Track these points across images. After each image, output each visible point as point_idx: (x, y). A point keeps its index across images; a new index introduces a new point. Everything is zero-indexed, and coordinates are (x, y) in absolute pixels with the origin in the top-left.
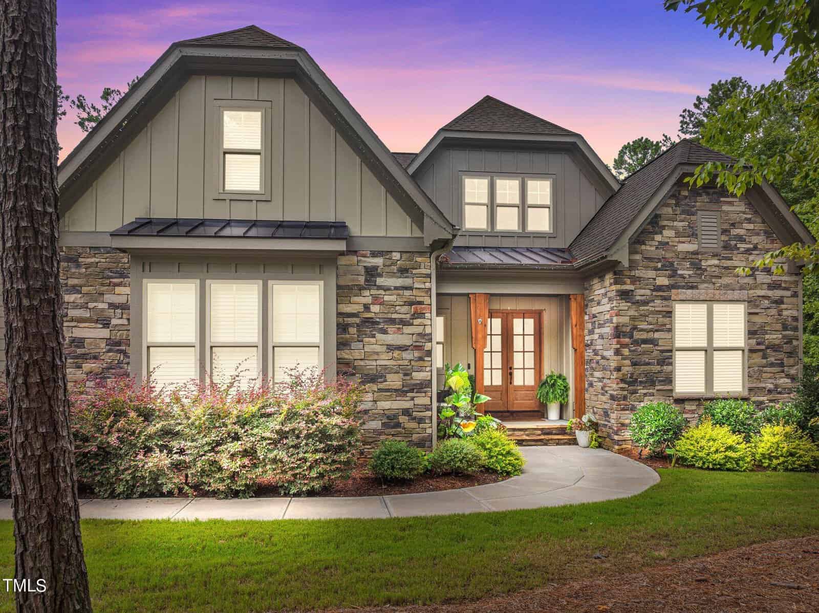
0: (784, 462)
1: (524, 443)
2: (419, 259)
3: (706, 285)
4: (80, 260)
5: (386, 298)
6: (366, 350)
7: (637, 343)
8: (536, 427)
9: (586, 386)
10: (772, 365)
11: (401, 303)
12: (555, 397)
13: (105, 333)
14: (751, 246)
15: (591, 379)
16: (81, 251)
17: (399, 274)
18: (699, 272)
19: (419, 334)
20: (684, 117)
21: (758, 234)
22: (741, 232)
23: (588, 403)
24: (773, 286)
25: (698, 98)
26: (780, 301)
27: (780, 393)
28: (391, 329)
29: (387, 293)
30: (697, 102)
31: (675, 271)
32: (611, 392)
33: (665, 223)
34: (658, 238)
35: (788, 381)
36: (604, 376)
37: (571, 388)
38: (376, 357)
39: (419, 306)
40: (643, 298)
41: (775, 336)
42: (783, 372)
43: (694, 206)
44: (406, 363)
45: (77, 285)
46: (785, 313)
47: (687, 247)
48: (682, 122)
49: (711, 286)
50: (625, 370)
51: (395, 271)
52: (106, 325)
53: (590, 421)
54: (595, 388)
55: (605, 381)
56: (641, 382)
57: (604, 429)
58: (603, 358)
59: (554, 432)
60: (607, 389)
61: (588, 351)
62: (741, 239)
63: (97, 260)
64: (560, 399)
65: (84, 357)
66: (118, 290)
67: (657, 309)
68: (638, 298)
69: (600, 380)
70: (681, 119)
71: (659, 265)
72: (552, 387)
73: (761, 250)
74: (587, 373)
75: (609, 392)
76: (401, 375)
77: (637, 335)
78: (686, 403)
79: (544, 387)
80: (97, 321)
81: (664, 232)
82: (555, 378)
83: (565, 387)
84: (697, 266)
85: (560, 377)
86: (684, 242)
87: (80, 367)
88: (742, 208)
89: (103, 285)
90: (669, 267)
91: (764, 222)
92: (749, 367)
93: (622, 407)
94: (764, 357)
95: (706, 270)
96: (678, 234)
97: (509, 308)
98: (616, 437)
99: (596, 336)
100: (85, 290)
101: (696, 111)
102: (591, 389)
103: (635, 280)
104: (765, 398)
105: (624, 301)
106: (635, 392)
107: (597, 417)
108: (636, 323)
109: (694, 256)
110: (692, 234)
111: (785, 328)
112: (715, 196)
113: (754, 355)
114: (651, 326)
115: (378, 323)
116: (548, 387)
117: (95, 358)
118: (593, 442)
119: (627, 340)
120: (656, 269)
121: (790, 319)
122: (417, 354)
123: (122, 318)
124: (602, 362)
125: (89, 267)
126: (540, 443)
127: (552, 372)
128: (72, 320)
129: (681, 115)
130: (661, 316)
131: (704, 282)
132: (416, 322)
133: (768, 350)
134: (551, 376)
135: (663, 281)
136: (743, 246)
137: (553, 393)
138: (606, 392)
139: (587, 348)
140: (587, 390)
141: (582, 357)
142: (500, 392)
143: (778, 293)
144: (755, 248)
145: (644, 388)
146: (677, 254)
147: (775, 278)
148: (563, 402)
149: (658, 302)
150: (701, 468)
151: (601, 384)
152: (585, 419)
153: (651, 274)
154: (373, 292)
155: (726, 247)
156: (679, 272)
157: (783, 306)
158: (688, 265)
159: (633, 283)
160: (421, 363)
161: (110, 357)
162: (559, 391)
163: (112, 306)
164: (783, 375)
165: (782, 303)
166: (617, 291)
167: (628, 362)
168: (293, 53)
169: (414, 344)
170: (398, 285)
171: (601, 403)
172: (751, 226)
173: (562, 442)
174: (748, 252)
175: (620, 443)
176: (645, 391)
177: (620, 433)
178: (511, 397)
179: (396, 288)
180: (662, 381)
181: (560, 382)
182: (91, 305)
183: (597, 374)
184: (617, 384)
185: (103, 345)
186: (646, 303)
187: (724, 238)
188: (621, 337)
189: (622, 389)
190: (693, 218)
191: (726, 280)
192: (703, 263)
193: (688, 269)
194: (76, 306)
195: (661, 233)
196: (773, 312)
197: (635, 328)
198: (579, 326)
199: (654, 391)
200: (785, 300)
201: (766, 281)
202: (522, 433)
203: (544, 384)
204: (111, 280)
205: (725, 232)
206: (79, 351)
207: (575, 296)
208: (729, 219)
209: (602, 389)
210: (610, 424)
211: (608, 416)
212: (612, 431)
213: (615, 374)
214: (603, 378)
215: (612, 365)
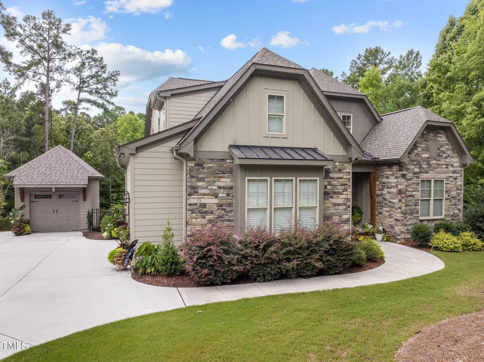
0: (472, 248)
2: (346, 165)
3: (431, 172)
4: (204, 165)
5: (333, 182)
6: (325, 206)
7: (407, 197)
9: (377, 213)
10: (453, 205)
11: (339, 185)
13: (216, 201)
14: (447, 155)
15: (380, 211)
16: (204, 161)
17: (338, 172)
18: (429, 166)
19: (346, 198)
20: (352, 64)
21: (449, 150)
22: (444, 149)
23: (378, 221)
24: (454, 172)
25: (359, 55)
26: (456, 179)
27: (455, 216)
28: (335, 196)
29: (334, 180)
30: (359, 57)
31: (421, 166)
33: (419, 145)
34: (416, 151)
35: (458, 211)
38: (329, 209)
39: (346, 186)
40: (410, 177)
41: (454, 193)
42: (456, 208)
43: (428, 138)
44: (340, 211)
45: (203, 178)
46: (458, 183)
47: (425, 155)
48: (351, 66)
49: (433, 172)
50: (403, 208)
51: (337, 171)
52: (216, 197)
54: (383, 215)
55: (391, 212)
56: (408, 213)
57: (390, 233)
58: (390, 202)
60: (392, 216)
62: (444, 152)
63: (213, 165)
65: (206, 212)
66: (222, 180)
67: (415, 182)
68: (408, 177)
69: (388, 211)
70: (351, 64)
71: (416, 163)
73: (450, 157)
74: (378, 208)
75: (394, 217)
76: (338, 216)
77: (408, 193)
78: (424, 221)
80: (212, 195)
81: (418, 149)
84: (429, 164)
86: (424, 153)
87: (204, 218)
88: (445, 139)
89: (215, 177)
90: (419, 164)
91: (452, 145)
92: (445, 206)
94: (450, 202)
95: (431, 165)
96: (423, 150)
98: (398, 237)
99: (385, 192)
100: (206, 180)
101: (358, 61)
102: (380, 215)
103: (407, 169)
104: (450, 219)
106: (406, 218)
108: (407, 188)
109: (428, 159)
110: (427, 150)
111: (457, 189)
112: (435, 134)
113: (447, 201)
114: (412, 189)
115: (330, 194)
117: (211, 213)
118: (385, 239)
119: (404, 195)
120: (415, 165)
121: (459, 186)
122: (344, 207)
123: (223, 193)
124: (389, 204)
125: (208, 169)
128: (200, 195)
129: (351, 63)
130: (415, 185)
131: (431, 170)
132: (345, 193)
133: (452, 199)
135: (417, 170)
136: (444, 155)
139: (378, 197)
140: (377, 215)
141: (375, 200)
143: (456, 175)
144: (448, 156)
145: (410, 216)
146: (422, 158)
147: (455, 169)
149: (415, 179)
150: (446, 251)
151: (388, 213)
153: (413, 167)
154: (328, 180)
155: (439, 155)
156: (423, 166)
157: (457, 180)
158: (425, 163)
159: (406, 171)
160: (346, 211)
161: (219, 212)
163: (220, 188)
164: (456, 209)
165: (457, 179)
166: (401, 174)
167: (404, 205)
168: (303, 71)
169: (344, 203)
170: (338, 177)
171: (387, 222)
172: (447, 147)
174: (446, 157)
175: (400, 240)
176: (409, 217)
179: (337, 178)
180: (416, 213)
182: (209, 187)
183: (386, 209)
184: (400, 214)
185: (215, 207)
186: (411, 179)
187: (438, 152)
189: (402, 216)
190: (428, 143)
191: (438, 170)
192: (431, 162)
193: (425, 165)
194: (202, 188)
195: (417, 149)
196: (454, 183)
197: (407, 190)
198: (374, 186)
199: (413, 217)
200: (458, 178)
201: (452, 170)
204: (219, 175)
205: (439, 149)
206: (204, 210)
207: (373, 173)
208: (440, 144)
209: (389, 215)
210: (394, 231)
211: (393, 228)
212: (395, 234)
213: (399, 210)
214: (390, 211)
215: (397, 206)
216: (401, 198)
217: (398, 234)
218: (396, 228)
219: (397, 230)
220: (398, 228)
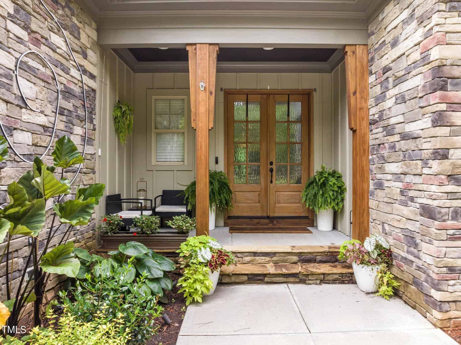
1: (266, 279)
8: (289, 250)
9: (372, 187)
12: (326, 201)
15: (379, 176)
23: (373, 214)
32: (425, 201)
36: (406, 170)
37: (348, 189)
53: (378, 246)
54: (387, 190)
55: (408, 179)
57: (405, 267)
58: (405, 137)
59: (319, 258)
60: (411, 194)
61: (374, 131)
64: (333, 204)
69: (398, 177)
72: (321, 188)
74: (373, 167)
75: (420, 200)
79: (311, 186)
82: (326, 175)
83: (339, 187)
85: (333, 174)
93: (451, 232)
97: (269, 88)
98: (437, 295)
99: (389, 103)
102: (379, 193)
105: (456, 14)
107: (392, 241)
116: (316, 188)
118: (384, 288)
124: (403, 145)
126: (292, 279)
127: (323, 168)
134: (321, 173)
137: (323, 195)
138: (412, 199)
139: (373, 127)
140: (372, 194)
141: (364, 141)
142: (257, 193)
148: (336, 208)
151: (400, 185)
152: (369, 245)
162: (331, 193)
171: (398, 218)
173: (330, 278)
175: (446, 306)
177: (445, 288)
178: (272, 199)
181: (332, 181)
183: (392, 168)
184: (441, 184)
188: (449, 87)
198: (360, 93)
202: (268, 259)
203: (312, 183)
207: (353, 48)
209: (402, 192)
210: (420, 263)
211: (416, 245)
212: (423, 276)
213: (436, 166)
214: (405, 174)
215: (428, 146)
216: (443, 107)
217: (434, 276)
218: (424, 246)
219: (429, 260)
220: (432, 249)
